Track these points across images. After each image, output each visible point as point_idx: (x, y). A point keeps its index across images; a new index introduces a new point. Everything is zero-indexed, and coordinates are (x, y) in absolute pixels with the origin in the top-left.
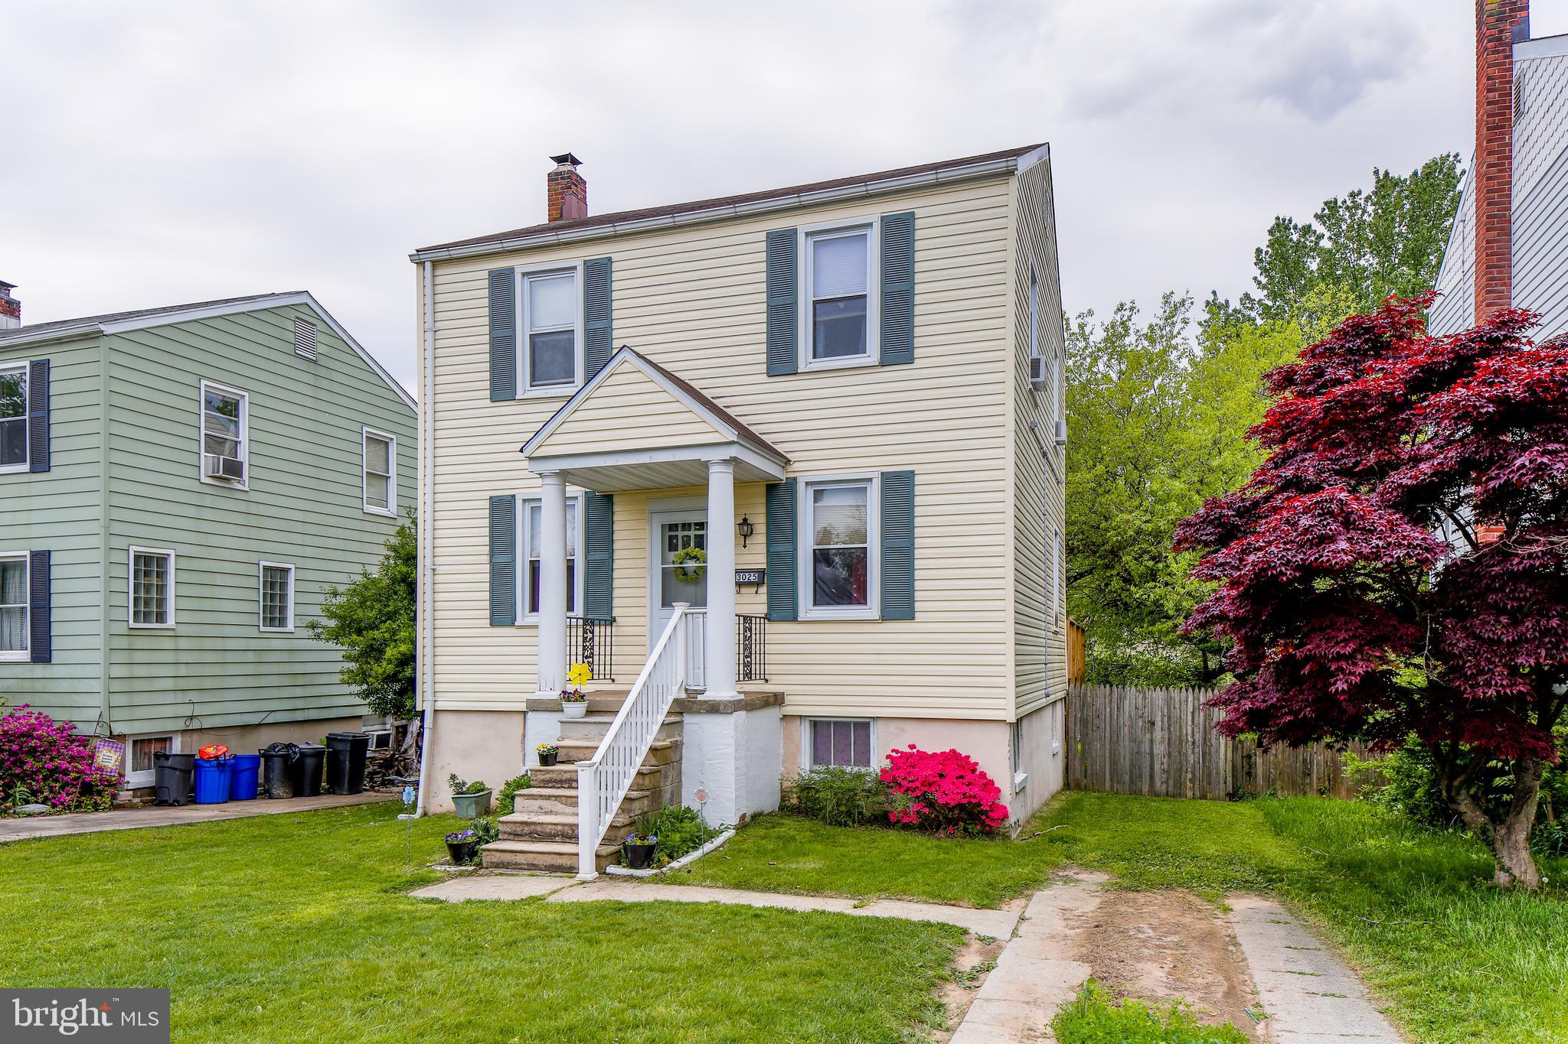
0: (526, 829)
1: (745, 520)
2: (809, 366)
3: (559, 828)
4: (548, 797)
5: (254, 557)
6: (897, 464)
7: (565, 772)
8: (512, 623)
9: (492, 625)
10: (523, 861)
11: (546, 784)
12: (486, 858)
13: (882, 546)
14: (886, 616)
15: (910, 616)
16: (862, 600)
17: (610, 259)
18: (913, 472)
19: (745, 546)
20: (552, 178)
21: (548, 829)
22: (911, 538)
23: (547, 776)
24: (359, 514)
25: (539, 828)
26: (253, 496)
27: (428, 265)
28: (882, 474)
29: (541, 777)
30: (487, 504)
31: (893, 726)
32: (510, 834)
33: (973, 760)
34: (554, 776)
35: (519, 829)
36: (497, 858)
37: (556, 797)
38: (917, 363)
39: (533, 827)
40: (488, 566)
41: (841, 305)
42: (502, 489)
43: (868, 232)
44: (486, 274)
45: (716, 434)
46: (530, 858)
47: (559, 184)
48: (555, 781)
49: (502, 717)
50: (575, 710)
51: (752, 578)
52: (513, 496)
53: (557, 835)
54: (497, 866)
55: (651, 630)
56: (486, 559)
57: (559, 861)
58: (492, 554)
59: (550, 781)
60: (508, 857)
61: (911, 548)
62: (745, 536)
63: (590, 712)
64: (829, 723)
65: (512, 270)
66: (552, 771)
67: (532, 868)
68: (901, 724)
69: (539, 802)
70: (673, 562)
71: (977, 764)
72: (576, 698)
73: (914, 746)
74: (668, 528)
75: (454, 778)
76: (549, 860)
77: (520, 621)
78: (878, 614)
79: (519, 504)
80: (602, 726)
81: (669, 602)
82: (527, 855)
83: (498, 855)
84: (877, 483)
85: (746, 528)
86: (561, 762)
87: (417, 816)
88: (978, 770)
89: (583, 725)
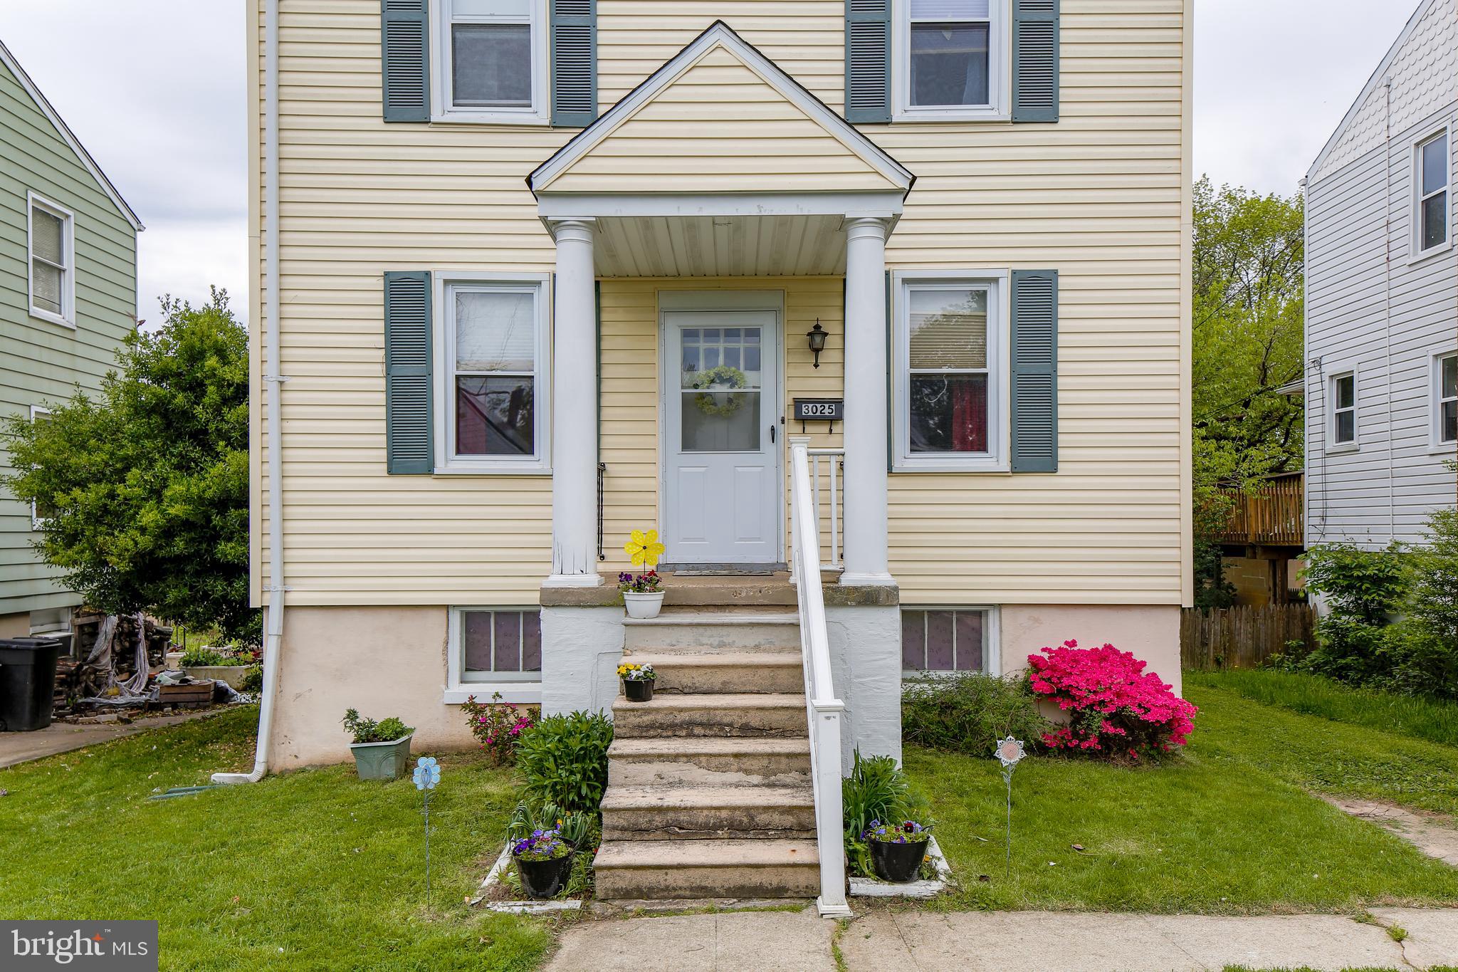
0: (658, 820)
1: (817, 327)
2: (907, 114)
3: (724, 814)
4: (675, 758)
6: (1035, 259)
7: (681, 710)
8: (428, 470)
9: (391, 472)
10: (680, 883)
11: (644, 732)
12: (602, 884)
13: (1012, 371)
14: (1019, 468)
15: (1051, 467)
16: (980, 445)
18: (1056, 272)
19: (816, 366)
21: (701, 818)
22: (1052, 360)
23: (647, 719)
24: (24, 319)
25: (683, 817)
28: (1014, 272)
29: (633, 720)
30: (380, 284)
31: (1024, 616)
32: (623, 829)
33: (1138, 657)
34: (660, 718)
35: (643, 821)
36: (626, 881)
37: (689, 757)
38: (1063, 124)
39: (671, 815)
40: (383, 381)
42: (408, 262)
45: (875, 178)
46: (696, 878)
48: (661, 726)
49: (409, 614)
50: (645, 605)
51: (827, 411)
52: (428, 274)
53: (716, 827)
55: (665, 481)
56: (380, 369)
57: (756, 878)
58: (390, 361)
59: (651, 726)
60: (649, 879)
61: (1053, 376)
62: (817, 351)
63: (667, 607)
64: (949, 612)
66: (657, 710)
68: (1035, 613)
69: (657, 767)
70: (695, 386)
71: (1143, 664)
72: (639, 588)
73: (1073, 643)
74: (688, 334)
75: (352, 715)
76: (735, 878)
77: (440, 468)
78: (1005, 465)
79: (437, 287)
80: (701, 630)
81: (689, 443)
82: (690, 872)
83: (628, 874)
84: (1005, 286)
85: (818, 339)
86: (664, 691)
87: (254, 776)
88: (1145, 672)
89: (666, 630)
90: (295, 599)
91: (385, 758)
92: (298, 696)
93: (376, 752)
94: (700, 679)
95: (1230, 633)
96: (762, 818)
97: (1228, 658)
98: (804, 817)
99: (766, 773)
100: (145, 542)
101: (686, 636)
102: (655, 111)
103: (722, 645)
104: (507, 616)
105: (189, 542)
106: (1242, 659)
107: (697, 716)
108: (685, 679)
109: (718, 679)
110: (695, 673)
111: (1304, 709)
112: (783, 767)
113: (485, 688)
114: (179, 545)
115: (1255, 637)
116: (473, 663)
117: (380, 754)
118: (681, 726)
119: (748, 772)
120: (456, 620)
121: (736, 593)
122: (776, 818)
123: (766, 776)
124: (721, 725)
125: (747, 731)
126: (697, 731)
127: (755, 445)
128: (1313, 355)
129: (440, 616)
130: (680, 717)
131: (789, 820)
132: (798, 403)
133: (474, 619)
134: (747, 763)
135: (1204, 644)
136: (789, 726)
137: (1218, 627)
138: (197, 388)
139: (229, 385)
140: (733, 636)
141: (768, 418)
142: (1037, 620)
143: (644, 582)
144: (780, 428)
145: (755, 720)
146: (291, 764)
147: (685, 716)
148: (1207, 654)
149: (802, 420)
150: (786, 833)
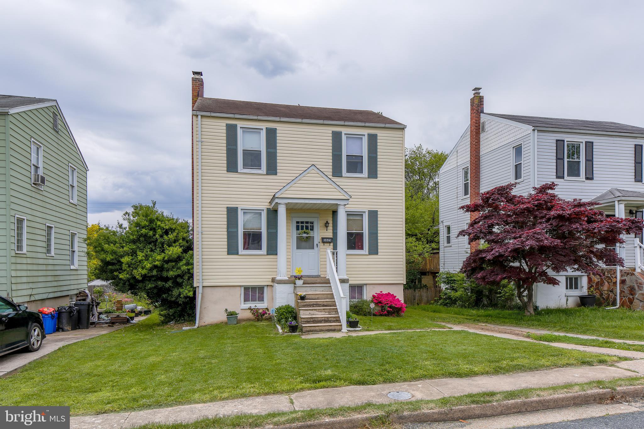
0: (312, 320)
1: (327, 222)
2: (346, 175)
3: (323, 318)
4: (312, 310)
5: (43, 221)
6: (373, 208)
7: (311, 302)
8: (237, 254)
9: (228, 254)
10: (317, 329)
11: (304, 306)
12: (304, 330)
13: (369, 232)
14: (370, 253)
15: (377, 253)
16: (362, 248)
17: (276, 129)
18: (377, 211)
19: (327, 230)
20: (193, 80)
21: (319, 319)
22: (377, 230)
23: (305, 304)
24: (67, 203)
25: (316, 319)
26: (45, 193)
27: (199, 117)
28: (369, 210)
29: (302, 304)
30: (226, 210)
31: (371, 286)
32: (305, 322)
34: (307, 303)
35: (309, 320)
36: (308, 329)
37: (315, 309)
38: (378, 179)
39: (314, 319)
40: (226, 233)
41: (354, 157)
42: (232, 205)
43: (363, 137)
44: (225, 125)
45: (343, 196)
46: (320, 328)
47: (197, 83)
48: (308, 305)
49: (232, 288)
50: (299, 283)
51: (329, 241)
52: (237, 207)
53: (322, 321)
54: (309, 331)
55: (292, 256)
56: (226, 230)
57: (331, 328)
58: (228, 228)
59: (306, 305)
60: (312, 328)
61: (377, 233)
62: (327, 227)
63: (304, 283)
64: (355, 286)
65: (236, 125)
66: (307, 302)
67: (321, 331)
69: (309, 311)
70: (299, 234)
71: (396, 296)
72: (299, 279)
73: (382, 292)
74: (298, 222)
75: (226, 310)
76: (327, 328)
77: (240, 253)
78: (367, 253)
79: (239, 211)
80: (311, 288)
81: (298, 247)
82: (319, 327)
83: (309, 328)
84: (367, 213)
85: (327, 224)
86: (306, 299)
87: (196, 327)
88: (396, 298)
89: (305, 288)
90: (205, 284)
91: (234, 319)
92: (205, 308)
93: (232, 318)
94: (313, 297)
95: (421, 296)
96: (330, 319)
97: (421, 303)
98: (338, 319)
99: (329, 312)
100: (144, 272)
101: (309, 289)
102: (300, 182)
103: (316, 291)
104: (254, 288)
105: (156, 271)
106: (424, 303)
107: (314, 303)
108: (310, 297)
109: (317, 296)
110: (312, 296)
111: (434, 311)
112: (332, 311)
113: (252, 305)
114: (155, 272)
115: (427, 297)
116: (246, 300)
117: (233, 319)
118: (311, 305)
119: (326, 312)
120: (243, 289)
121: (316, 280)
122: (332, 319)
123: (329, 313)
124: (319, 305)
125: (324, 306)
126: (314, 306)
127: (313, 248)
128: (442, 220)
129: (239, 288)
130: (311, 303)
131: (335, 319)
132: (323, 239)
133: (246, 289)
134: (326, 311)
135: (414, 299)
136: (332, 304)
137: (418, 294)
138: (154, 230)
139: (164, 229)
140: (318, 289)
141: (316, 242)
142: (374, 287)
143: (300, 278)
144: (319, 244)
145: (325, 304)
146: (203, 324)
147: (312, 303)
148: (415, 302)
149: (324, 242)
150: (334, 321)
